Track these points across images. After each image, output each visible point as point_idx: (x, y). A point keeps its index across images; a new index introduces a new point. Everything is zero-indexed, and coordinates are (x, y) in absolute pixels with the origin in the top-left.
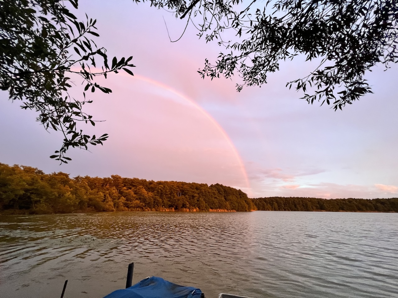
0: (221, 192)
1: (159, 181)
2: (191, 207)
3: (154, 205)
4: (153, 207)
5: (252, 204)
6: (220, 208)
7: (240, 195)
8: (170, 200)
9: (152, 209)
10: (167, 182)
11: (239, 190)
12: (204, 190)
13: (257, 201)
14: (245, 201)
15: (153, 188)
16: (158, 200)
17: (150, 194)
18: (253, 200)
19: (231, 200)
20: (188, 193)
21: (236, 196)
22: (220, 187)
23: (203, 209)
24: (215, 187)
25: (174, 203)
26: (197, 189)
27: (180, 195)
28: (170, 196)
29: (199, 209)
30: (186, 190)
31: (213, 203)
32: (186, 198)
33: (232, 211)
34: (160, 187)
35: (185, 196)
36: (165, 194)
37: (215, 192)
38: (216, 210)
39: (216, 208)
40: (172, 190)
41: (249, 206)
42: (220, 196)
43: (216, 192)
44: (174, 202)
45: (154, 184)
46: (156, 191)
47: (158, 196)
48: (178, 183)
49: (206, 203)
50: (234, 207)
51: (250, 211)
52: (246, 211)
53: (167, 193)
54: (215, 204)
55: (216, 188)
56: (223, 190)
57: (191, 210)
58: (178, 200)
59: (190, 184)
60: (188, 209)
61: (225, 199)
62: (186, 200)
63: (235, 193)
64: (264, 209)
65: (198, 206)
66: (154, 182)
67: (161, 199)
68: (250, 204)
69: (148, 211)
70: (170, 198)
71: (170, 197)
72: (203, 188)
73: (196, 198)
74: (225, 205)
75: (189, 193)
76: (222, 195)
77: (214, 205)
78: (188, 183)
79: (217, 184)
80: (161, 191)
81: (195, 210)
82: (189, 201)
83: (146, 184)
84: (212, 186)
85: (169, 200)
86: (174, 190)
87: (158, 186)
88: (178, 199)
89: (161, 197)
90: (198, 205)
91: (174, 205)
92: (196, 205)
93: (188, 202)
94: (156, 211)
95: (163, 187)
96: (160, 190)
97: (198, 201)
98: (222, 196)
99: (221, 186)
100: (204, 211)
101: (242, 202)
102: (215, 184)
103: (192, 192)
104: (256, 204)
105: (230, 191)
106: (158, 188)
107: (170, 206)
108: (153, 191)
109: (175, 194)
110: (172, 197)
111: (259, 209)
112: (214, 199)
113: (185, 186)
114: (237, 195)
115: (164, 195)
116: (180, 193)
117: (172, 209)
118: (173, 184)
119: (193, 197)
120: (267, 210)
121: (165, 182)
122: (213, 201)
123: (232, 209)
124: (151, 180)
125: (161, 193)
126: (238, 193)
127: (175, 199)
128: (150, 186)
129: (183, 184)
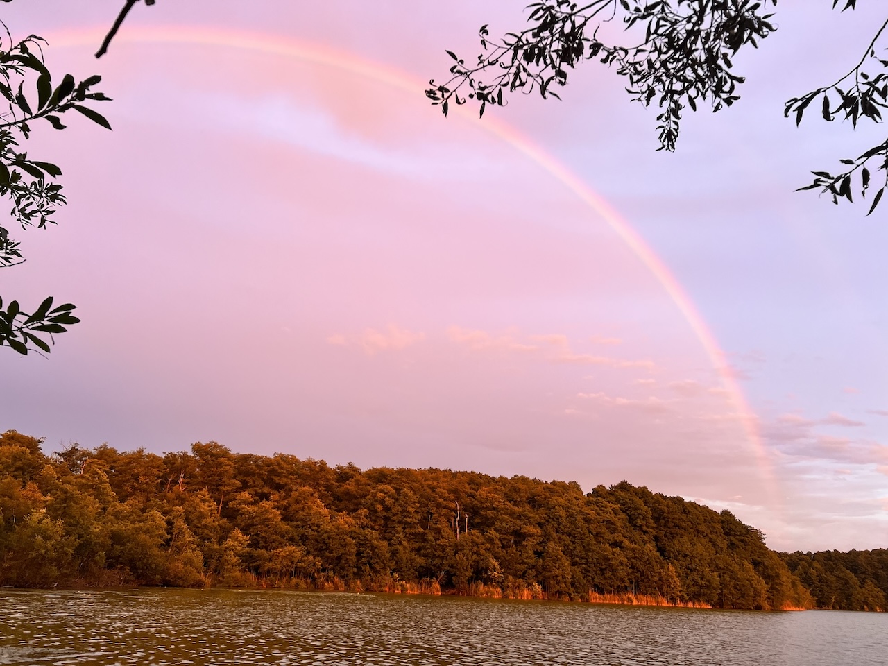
0: (639, 522)
1: (378, 466)
2: (510, 578)
3: (359, 569)
4: (354, 573)
5: (786, 576)
6: (638, 590)
7: (726, 534)
8: (424, 548)
9: (352, 585)
10: (409, 471)
11: (726, 513)
12: (566, 508)
13: (810, 565)
14: (756, 564)
15: (356, 498)
16: (373, 548)
17: (344, 520)
18: (796, 561)
19: (685, 556)
20: (496, 518)
21: (711, 540)
22: (636, 499)
23: (561, 593)
24: (612, 498)
25: (437, 561)
26: (533, 502)
27: (462, 529)
28: (421, 530)
29: (544, 589)
30: (488, 509)
31: (606, 566)
32: (491, 541)
33: (690, 605)
34: (382, 491)
35: (483, 532)
36: (400, 522)
37: (613, 518)
38: (622, 600)
39: (620, 590)
40: (430, 505)
41: (773, 588)
42: (637, 536)
43: (619, 521)
44: (439, 556)
45: (358, 483)
46: (364, 511)
47: (372, 528)
48: (455, 475)
49: (573, 564)
50: (701, 587)
51: (776, 609)
52: (758, 608)
53: (408, 519)
54: (613, 571)
55: (618, 501)
56: (650, 513)
57: (509, 592)
58: (457, 548)
59: (503, 481)
60: (498, 590)
61: (661, 550)
62: (487, 550)
63: (703, 528)
64: (847, 603)
65: (540, 577)
66: (357, 470)
67: (385, 543)
68: (778, 576)
69: (336, 589)
70: (422, 537)
71: (424, 534)
72: (562, 501)
73: (530, 543)
74: (660, 579)
75: (501, 521)
76: (645, 532)
77: (609, 574)
78: (497, 476)
79: (624, 486)
80: (387, 509)
81: (526, 594)
82: (502, 553)
83: (327, 480)
84: (598, 492)
85: (416, 546)
86: (439, 506)
87: (374, 489)
88: (456, 546)
89: (387, 535)
90: (539, 573)
91: (439, 568)
92: (532, 572)
93: (497, 558)
94: (368, 590)
95: (394, 491)
96: (380, 507)
97: (539, 554)
98: (645, 537)
99: (643, 493)
100: (567, 599)
101: (737, 568)
102: (615, 483)
103: (512, 515)
104: (807, 581)
105: (684, 517)
106: (374, 496)
107: (423, 574)
108: (354, 511)
109: (444, 525)
110: (430, 537)
111: (822, 603)
112: (608, 550)
113: (483, 491)
114: (713, 536)
115: (399, 528)
116: (462, 520)
117: (430, 584)
118: (436, 479)
119: (520, 537)
120: (862, 609)
121: (402, 472)
122: (606, 559)
123: (695, 597)
124: (344, 464)
125: (386, 519)
126: (718, 526)
127: (442, 542)
128: (342, 489)
129: (475, 480)
